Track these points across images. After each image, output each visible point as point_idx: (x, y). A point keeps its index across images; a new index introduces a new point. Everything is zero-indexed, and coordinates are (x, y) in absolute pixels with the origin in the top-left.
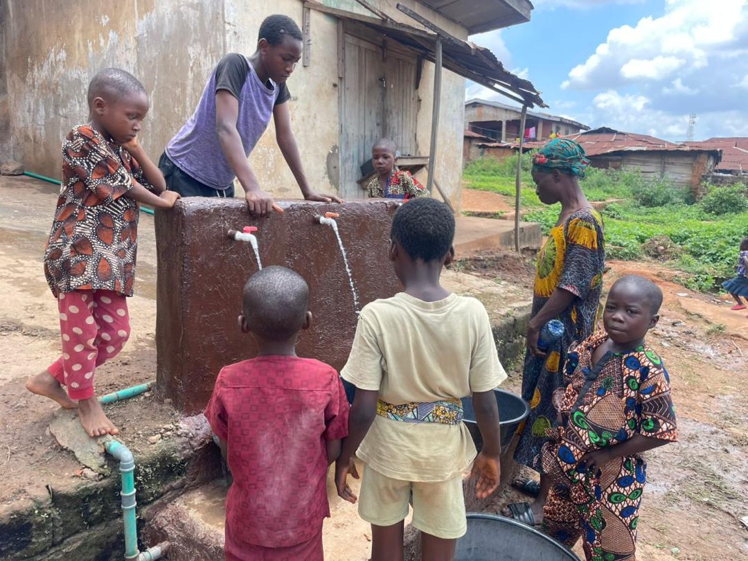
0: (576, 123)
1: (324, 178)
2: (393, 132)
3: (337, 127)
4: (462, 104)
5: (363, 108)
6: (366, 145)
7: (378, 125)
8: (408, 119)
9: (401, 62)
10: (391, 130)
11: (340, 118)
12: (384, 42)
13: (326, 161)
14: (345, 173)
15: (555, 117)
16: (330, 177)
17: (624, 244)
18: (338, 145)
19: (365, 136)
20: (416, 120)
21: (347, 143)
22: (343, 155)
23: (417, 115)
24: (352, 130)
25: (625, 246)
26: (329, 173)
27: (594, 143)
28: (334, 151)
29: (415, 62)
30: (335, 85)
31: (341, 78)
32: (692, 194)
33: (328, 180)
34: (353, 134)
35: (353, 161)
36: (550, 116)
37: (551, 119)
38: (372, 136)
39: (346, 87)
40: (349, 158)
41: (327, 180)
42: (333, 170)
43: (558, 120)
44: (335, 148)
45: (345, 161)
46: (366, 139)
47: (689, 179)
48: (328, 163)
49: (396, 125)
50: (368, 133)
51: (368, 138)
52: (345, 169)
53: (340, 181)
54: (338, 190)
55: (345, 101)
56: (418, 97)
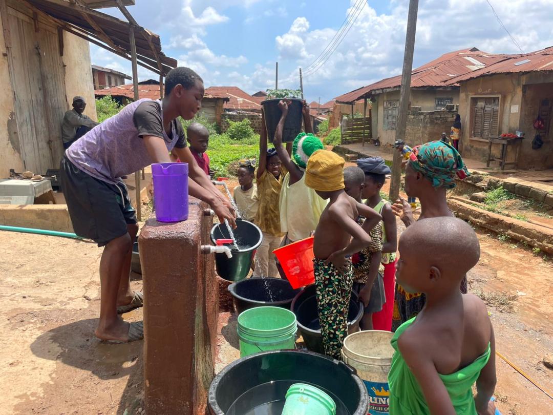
0: (122, 73)
1: (7, 144)
2: (51, 95)
3: (11, 95)
4: (90, 67)
5: (27, 75)
6: (34, 109)
7: (40, 89)
8: (59, 82)
9: (48, 33)
10: (49, 94)
11: (12, 87)
12: (35, 14)
13: (7, 128)
14: (23, 136)
15: (107, 69)
16: (13, 143)
17: (217, 169)
18: (14, 111)
19: (32, 101)
20: (65, 83)
21: (20, 108)
22: (19, 120)
23: (64, 78)
24: (23, 95)
25: (218, 171)
26: (11, 139)
27: (147, 91)
28: (12, 117)
29: (56, 32)
30: (5, 55)
31: (7, 48)
32: (218, 126)
33: (12, 146)
34: (23, 100)
35: (27, 125)
36: (103, 68)
37: (104, 70)
38: (37, 100)
39: (13, 56)
40: (23, 121)
41: (10, 146)
42: (13, 136)
43: (109, 71)
44: (12, 114)
45: (21, 126)
46: (34, 103)
47: (214, 116)
48: (9, 130)
49: (52, 88)
50: (34, 98)
51: (35, 102)
52: (22, 133)
53: (20, 145)
54: (20, 153)
55: (14, 69)
56: (63, 63)
